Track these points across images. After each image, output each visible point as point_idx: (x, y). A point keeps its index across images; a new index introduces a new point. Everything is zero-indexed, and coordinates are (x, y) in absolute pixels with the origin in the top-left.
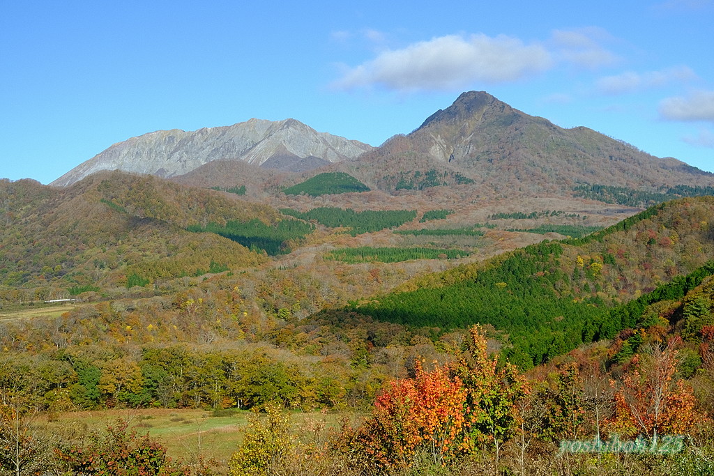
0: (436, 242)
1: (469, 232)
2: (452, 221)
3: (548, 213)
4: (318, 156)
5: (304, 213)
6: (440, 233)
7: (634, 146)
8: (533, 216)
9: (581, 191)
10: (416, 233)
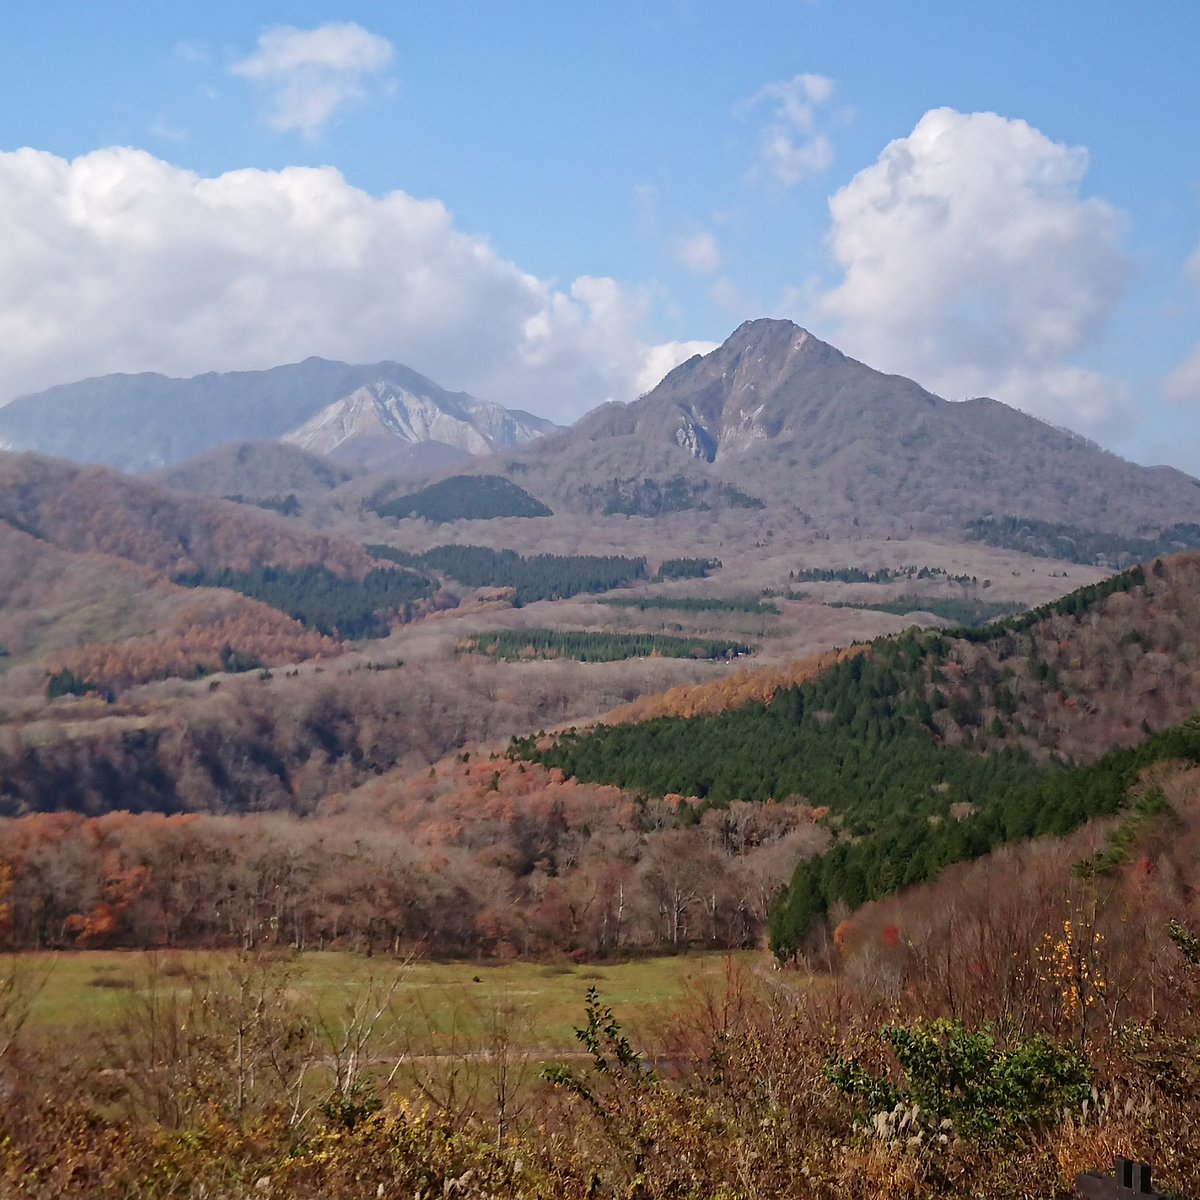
0: (684, 622)
1: (749, 604)
2: (716, 584)
3: (912, 570)
4: (447, 441)
5: (416, 555)
6: (691, 605)
7: (1090, 442)
8: (883, 576)
9: (982, 530)
10: (643, 605)
